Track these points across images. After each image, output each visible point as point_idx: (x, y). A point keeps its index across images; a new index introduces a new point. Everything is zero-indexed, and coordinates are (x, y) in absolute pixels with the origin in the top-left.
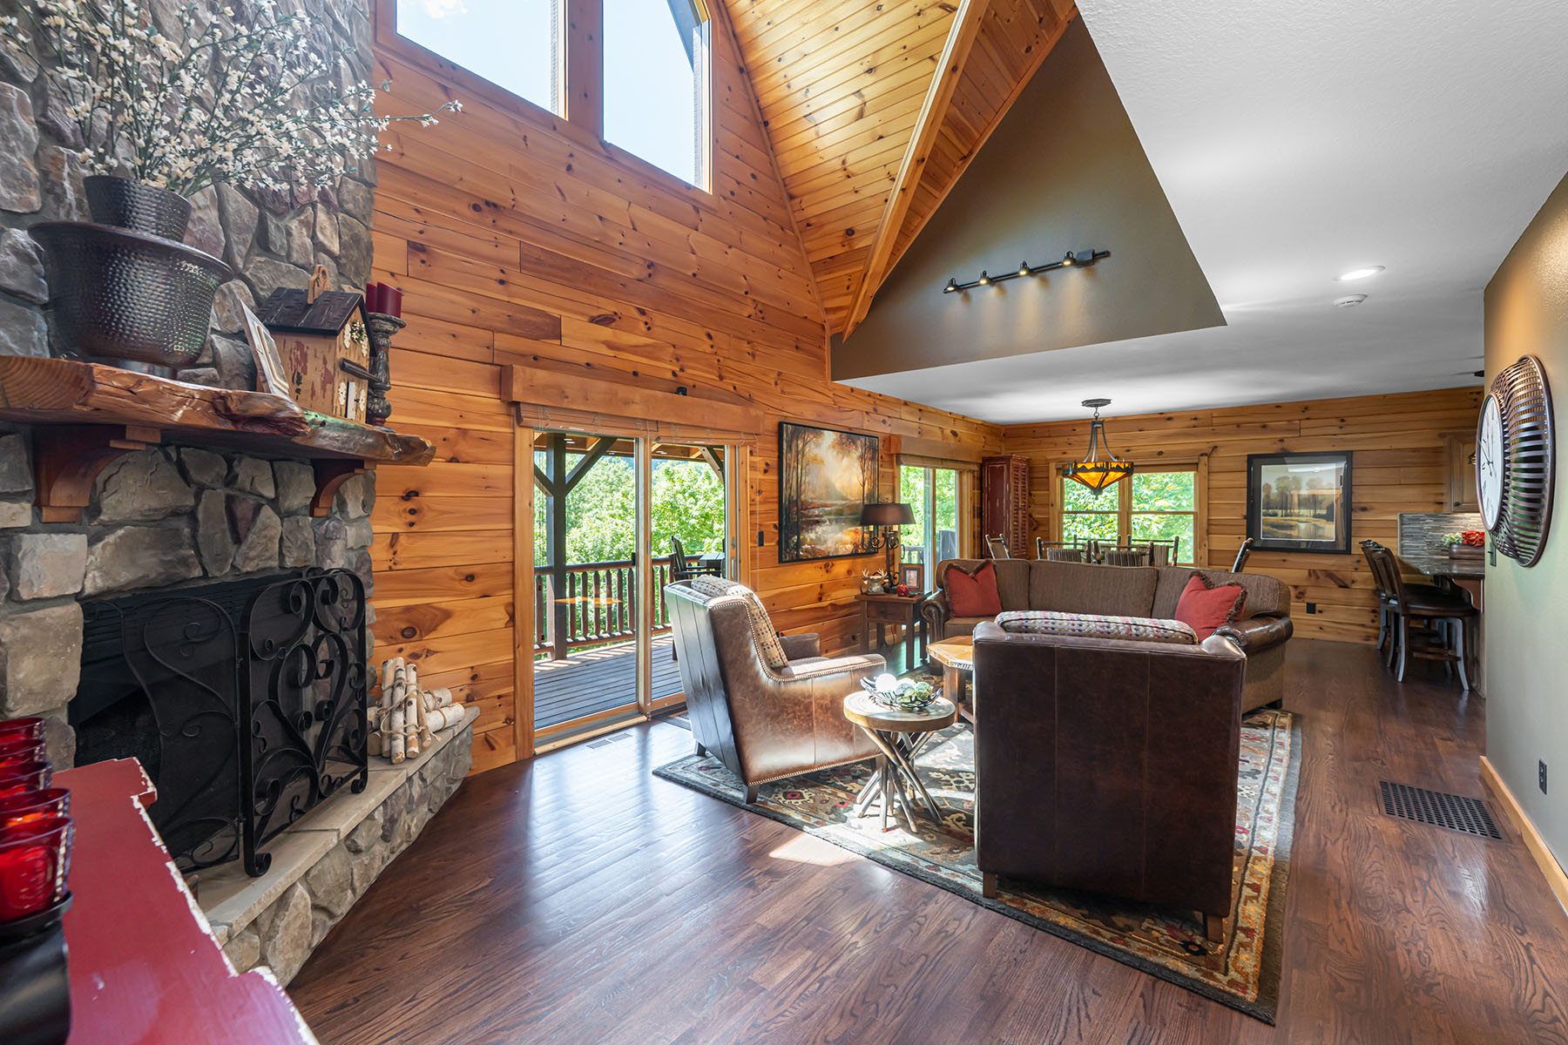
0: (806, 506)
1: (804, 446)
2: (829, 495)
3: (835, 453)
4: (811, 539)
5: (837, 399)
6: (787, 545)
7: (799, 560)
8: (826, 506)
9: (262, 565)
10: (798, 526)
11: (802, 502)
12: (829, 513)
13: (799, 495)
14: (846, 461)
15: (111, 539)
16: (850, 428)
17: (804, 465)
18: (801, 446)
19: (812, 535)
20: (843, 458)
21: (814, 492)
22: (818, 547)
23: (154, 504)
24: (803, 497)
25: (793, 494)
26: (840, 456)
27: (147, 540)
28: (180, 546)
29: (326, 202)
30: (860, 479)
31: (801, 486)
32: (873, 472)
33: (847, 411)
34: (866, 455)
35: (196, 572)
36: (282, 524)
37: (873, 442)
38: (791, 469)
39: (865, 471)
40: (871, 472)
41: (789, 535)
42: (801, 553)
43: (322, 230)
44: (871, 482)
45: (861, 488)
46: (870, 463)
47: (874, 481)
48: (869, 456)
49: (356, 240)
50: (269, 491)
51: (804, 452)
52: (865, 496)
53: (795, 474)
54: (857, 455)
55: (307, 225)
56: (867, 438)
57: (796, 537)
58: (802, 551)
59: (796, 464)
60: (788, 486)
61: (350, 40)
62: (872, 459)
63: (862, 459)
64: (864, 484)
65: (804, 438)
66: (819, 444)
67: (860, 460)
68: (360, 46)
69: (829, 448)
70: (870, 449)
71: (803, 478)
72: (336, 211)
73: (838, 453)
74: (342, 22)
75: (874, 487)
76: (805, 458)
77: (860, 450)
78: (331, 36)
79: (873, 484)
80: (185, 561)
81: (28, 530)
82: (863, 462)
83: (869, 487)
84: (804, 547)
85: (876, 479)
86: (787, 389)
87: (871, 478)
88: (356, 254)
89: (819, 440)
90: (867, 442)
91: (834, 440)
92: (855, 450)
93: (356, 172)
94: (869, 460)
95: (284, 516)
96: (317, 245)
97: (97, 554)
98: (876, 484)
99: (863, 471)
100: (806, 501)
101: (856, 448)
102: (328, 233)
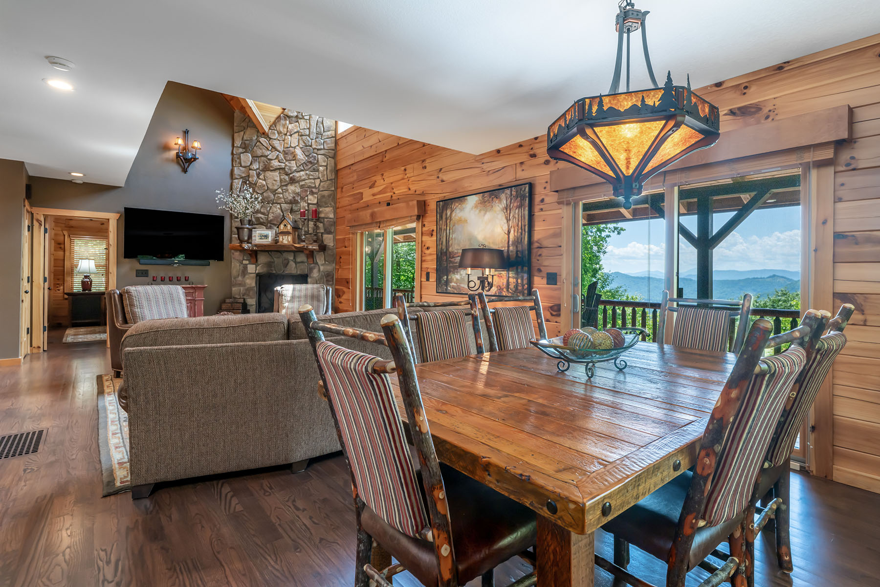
0: (453, 255)
1: (451, 214)
2: (471, 246)
3: (478, 211)
4: (457, 279)
5: (485, 166)
6: (441, 282)
7: (447, 293)
9: (290, 272)
10: (447, 269)
11: (450, 253)
13: (447, 249)
14: (488, 216)
15: (260, 266)
16: (500, 185)
17: (451, 227)
18: (449, 214)
19: (459, 277)
20: (485, 214)
21: (459, 245)
22: (461, 285)
23: (266, 260)
24: (450, 249)
25: (444, 247)
26: (483, 212)
27: (266, 266)
28: (272, 267)
29: (312, 193)
30: (504, 229)
31: (449, 241)
32: (520, 219)
33: (497, 171)
34: (512, 205)
35: (274, 272)
36: (296, 264)
37: (521, 190)
38: (443, 231)
39: (510, 220)
40: (518, 220)
41: (441, 275)
42: (449, 288)
43: (310, 200)
44: (518, 229)
45: (507, 236)
46: (517, 211)
47: (521, 227)
48: (515, 204)
49: (323, 196)
50: (292, 258)
51: (451, 218)
52: (510, 243)
53: (445, 234)
54: (501, 206)
55: (305, 201)
56: (513, 188)
57: (446, 277)
58: (450, 287)
59: (445, 227)
60: (440, 243)
61: (324, 149)
62: (520, 206)
63: (506, 209)
64: (509, 232)
65: (451, 207)
66: (463, 209)
67: (505, 211)
68: (328, 147)
69: (472, 209)
70: (517, 197)
71: (451, 236)
72: (316, 193)
73: (480, 211)
74: (319, 147)
75: (521, 234)
76: (451, 222)
77: (505, 202)
78: (316, 154)
79: (520, 231)
80: (271, 270)
81: (249, 264)
82: (508, 212)
83: (516, 234)
84: (451, 284)
85: (525, 226)
86: (445, 178)
87: (518, 226)
88: (324, 200)
89: (464, 206)
90: (513, 192)
91: (476, 201)
92: (498, 203)
93: (326, 179)
94: (516, 209)
95: (296, 263)
96: (309, 204)
97: (258, 268)
98: (525, 231)
99: (508, 220)
100: (453, 252)
101: (500, 201)
102: (313, 199)
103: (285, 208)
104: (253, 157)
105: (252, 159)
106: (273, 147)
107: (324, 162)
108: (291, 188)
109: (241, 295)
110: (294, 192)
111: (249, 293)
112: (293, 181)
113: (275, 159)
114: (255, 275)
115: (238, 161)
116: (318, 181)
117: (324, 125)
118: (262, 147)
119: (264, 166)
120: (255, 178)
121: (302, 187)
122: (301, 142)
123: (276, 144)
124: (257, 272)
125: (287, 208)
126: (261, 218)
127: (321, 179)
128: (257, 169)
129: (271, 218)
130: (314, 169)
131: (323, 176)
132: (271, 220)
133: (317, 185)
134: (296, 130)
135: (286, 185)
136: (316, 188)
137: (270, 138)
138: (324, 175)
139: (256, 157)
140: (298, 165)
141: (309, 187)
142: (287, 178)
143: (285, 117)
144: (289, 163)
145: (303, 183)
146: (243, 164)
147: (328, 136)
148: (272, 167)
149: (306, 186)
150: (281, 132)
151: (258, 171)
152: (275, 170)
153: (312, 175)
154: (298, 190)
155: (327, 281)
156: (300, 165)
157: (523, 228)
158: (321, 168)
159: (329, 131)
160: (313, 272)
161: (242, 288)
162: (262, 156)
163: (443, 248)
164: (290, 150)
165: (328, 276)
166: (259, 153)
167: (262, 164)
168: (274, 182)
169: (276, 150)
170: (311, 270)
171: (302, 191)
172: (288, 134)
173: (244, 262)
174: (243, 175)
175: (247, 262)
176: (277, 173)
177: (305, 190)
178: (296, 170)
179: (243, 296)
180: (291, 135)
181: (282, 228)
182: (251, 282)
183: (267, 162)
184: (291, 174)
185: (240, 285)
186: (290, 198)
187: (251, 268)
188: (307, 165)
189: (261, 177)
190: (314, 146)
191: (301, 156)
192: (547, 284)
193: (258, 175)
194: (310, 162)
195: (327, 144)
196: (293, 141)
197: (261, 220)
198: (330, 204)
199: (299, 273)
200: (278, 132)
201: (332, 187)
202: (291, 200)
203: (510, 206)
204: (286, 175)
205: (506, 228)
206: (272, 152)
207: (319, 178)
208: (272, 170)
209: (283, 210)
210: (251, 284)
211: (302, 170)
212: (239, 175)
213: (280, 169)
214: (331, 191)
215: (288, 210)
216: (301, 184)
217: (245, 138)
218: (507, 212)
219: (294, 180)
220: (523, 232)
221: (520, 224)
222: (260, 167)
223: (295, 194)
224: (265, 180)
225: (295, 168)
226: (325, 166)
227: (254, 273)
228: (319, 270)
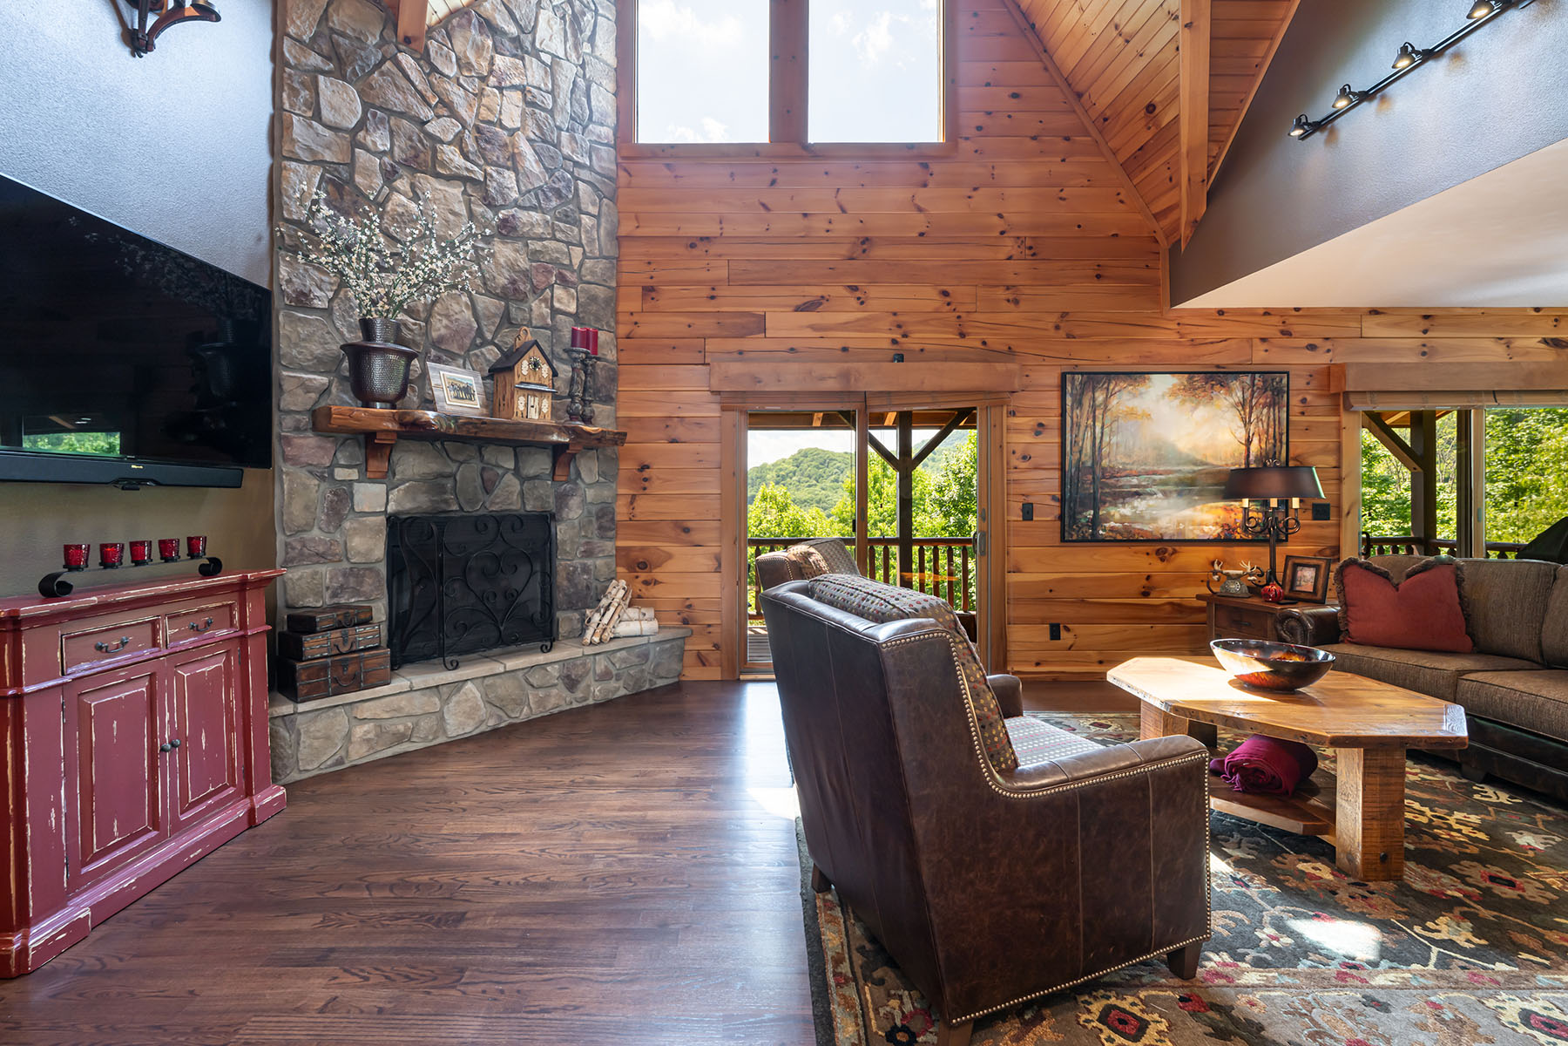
0: (1114, 473)
1: (1108, 398)
2: (1160, 459)
3: (1177, 402)
4: (1123, 516)
5: (1184, 330)
6: (1074, 520)
7: (1095, 540)
8: (1155, 473)
9: (504, 507)
10: (1097, 499)
11: (1104, 469)
12: (1164, 483)
13: (1098, 461)
14: (1203, 412)
15: (402, 487)
16: (1218, 366)
17: (1107, 422)
18: (1102, 398)
19: (1127, 511)
20: (1195, 408)
21: (1128, 456)
22: (1133, 525)
23: (426, 470)
24: (1105, 463)
25: (1087, 458)
26: (1188, 405)
27: (424, 489)
28: (445, 493)
29: (564, 282)
30: (1238, 435)
31: (1100, 449)
32: (1272, 423)
33: (1212, 343)
34: (1254, 401)
35: (455, 507)
36: (522, 484)
37: (1273, 380)
38: (1082, 428)
39: (1250, 423)
40: (1268, 425)
41: (1079, 509)
42: (1101, 532)
43: (559, 301)
44: (1267, 439)
45: (1244, 447)
46: (1265, 411)
47: (1274, 436)
48: (1261, 401)
49: (593, 299)
50: (511, 465)
51: (1106, 407)
52: (1252, 458)
53: (1089, 434)
54: (1232, 400)
55: (545, 300)
56: (1257, 376)
57: (1092, 512)
58: (1103, 530)
59: (1090, 422)
60: (1076, 449)
61: (591, 168)
62: (1272, 405)
63: (1243, 406)
64: (1249, 442)
65: (1108, 389)
66: (1141, 394)
67: (1240, 408)
68: (601, 167)
69: (1163, 396)
70: (1266, 390)
71: (1106, 439)
72: (574, 285)
73: (1183, 402)
74: (580, 160)
75: (1275, 446)
76: (1108, 414)
77: (1240, 394)
78: (572, 173)
79: (1272, 441)
80: (446, 502)
81: (357, 481)
82: (1248, 410)
83: (1263, 446)
84: (1107, 525)
85: (1281, 434)
86: (1077, 332)
87: (1267, 433)
88: (594, 308)
89: (1142, 389)
90: (1256, 382)
91: (1174, 385)
92: (1226, 394)
93: (597, 253)
94: (1263, 408)
95: (523, 479)
96: (555, 312)
97: (394, 494)
98: (1281, 442)
99: (1247, 423)
100: (1112, 468)
101: (1230, 391)
102: (566, 301)
103: (486, 308)
104: (366, 106)
105: (365, 112)
106: (441, 101)
107: (593, 204)
108: (505, 252)
109: (327, 595)
110: (512, 267)
111: (361, 583)
112: (507, 230)
113: (450, 143)
114: (382, 518)
115: (304, 93)
116: (577, 253)
117: (593, 103)
118: (403, 83)
119: (411, 153)
120: (378, 181)
121: (534, 256)
122: (530, 122)
123: (457, 96)
124: (392, 508)
125: (493, 310)
126: (405, 325)
127: (587, 249)
128: (384, 152)
129: (443, 331)
130: (567, 216)
131: (591, 241)
132: (441, 339)
133: (576, 262)
134: (516, 81)
135: (487, 240)
136: (573, 271)
137: (434, 69)
138: (594, 240)
139: (381, 108)
140: (523, 188)
141: (555, 262)
142: (490, 214)
143: (480, 24)
144: (499, 173)
145: (536, 246)
146: (327, 114)
147: (599, 136)
148: (444, 164)
149: (547, 257)
150: (469, 66)
151: (386, 159)
152: (450, 178)
153: (563, 231)
154: (524, 263)
155: (600, 528)
156: (529, 191)
157: (1277, 437)
158: (585, 219)
159: (602, 125)
160: (567, 505)
161: (325, 570)
162: (402, 115)
163: (1083, 459)
164: (496, 133)
165: (602, 517)
166: (396, 100)
167: (401, 142)
168: (451, 217)
169: (453, 114)
170: (562, 499)
171: (536, 268)
172: (492, 80)
173: (341, 474)
174: (328, 157)
175: (354, 474)
176: (456, 191)
177: (546, 268)
178: (516, 200)
179: (334, 595)
180: (500, 89)
181: (525, 372)
182: (369, 546)
183: (421, 141)
184: (503, 207)
185: (322, 557)
186: (502, 281)
187: (371, 497)
188: (547, 198)
189: (402, 184)
190: (567, 151)
191: (534, 164)
192: (1314, 519)
193: (390, 175)
194: (558, 193)
195: (600, 159)
196: (511, 110)
197: (405, 331)
198: (607, 323)
199: (529, 508)
200: (458, 59)
201: (610, 278)
202: (504, 287)
203: (1251, 401)
204: (489, 205)
205: (1242, 434)
206: (438, 117)
207: (581, 245)
208: (438, 176)
209: (481, 314)
210: (370, 551)
211: (533, 208)
212: (309, 149)
213: (466, 180)
214: (609, 287)
215: (495, 315)
216: (531, 247)
217: (336, 21)
218: (1244, 409)
219: (514, 229)
220: (1278, 444)
221: (1271, 430)
222: (396, 149)
223: (515, 272)
224: (415, 198)
225: (515, 195)
226: (593, 216)
227: (380, 513)
228: (584, 501)
